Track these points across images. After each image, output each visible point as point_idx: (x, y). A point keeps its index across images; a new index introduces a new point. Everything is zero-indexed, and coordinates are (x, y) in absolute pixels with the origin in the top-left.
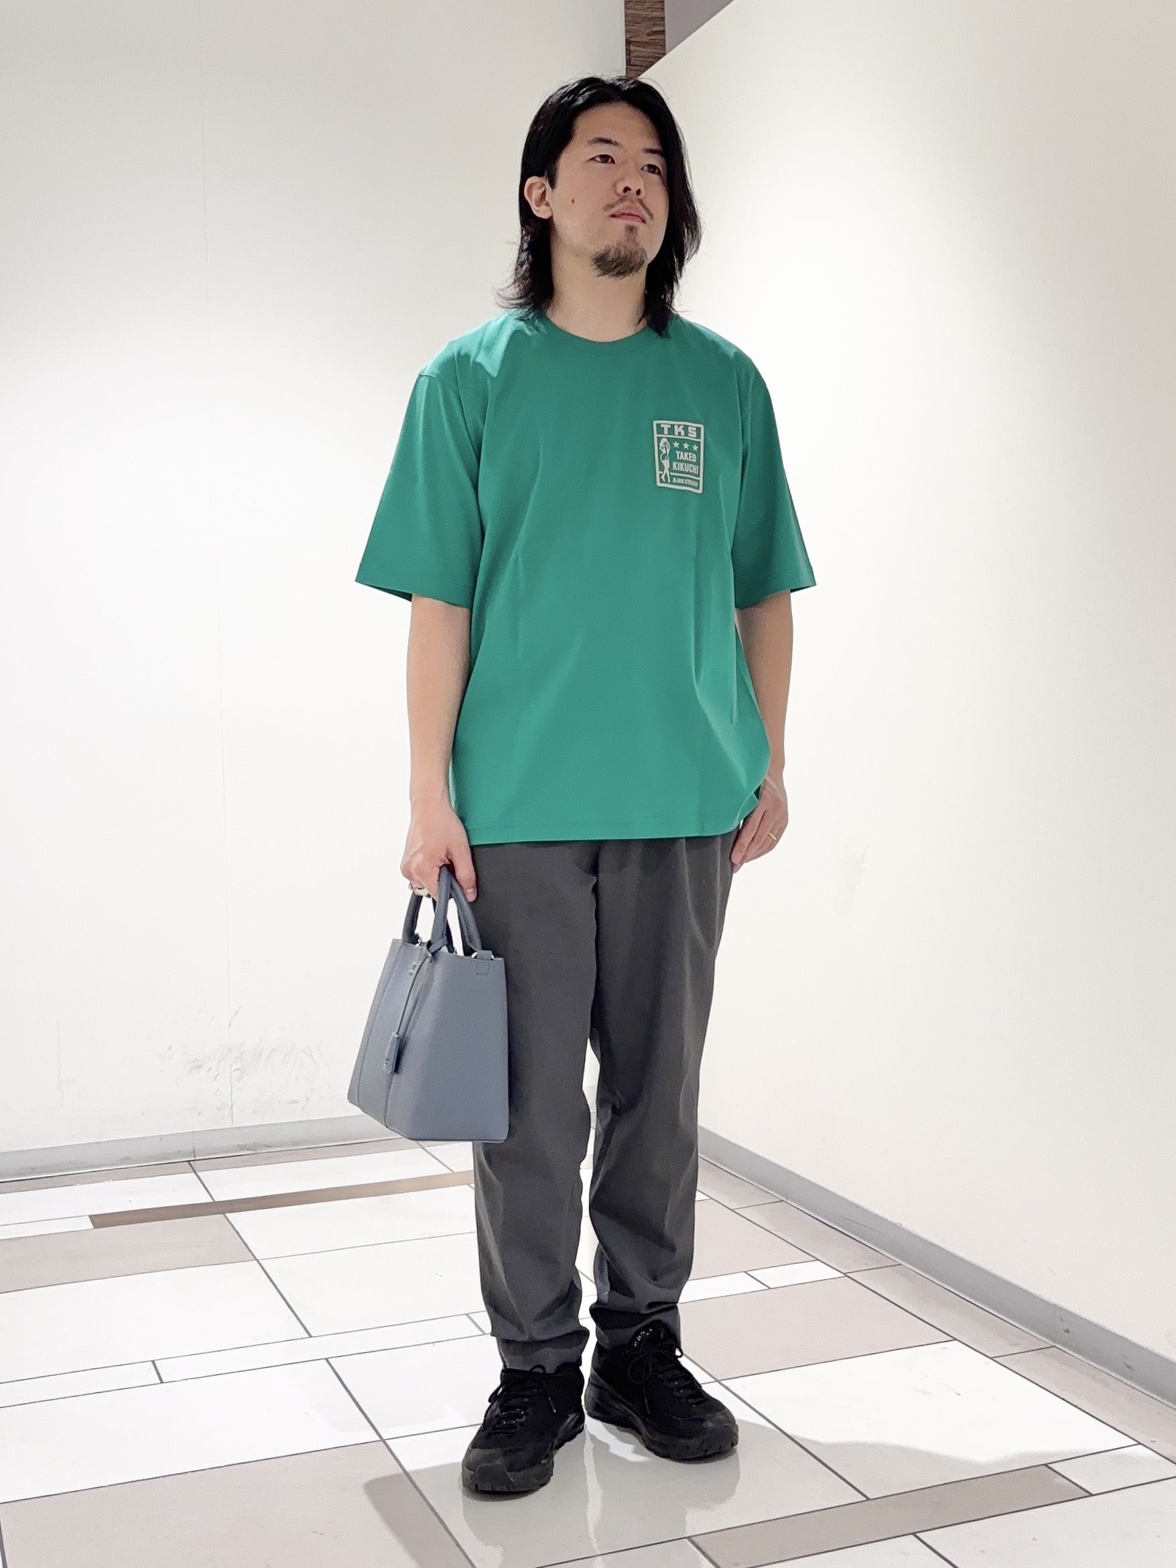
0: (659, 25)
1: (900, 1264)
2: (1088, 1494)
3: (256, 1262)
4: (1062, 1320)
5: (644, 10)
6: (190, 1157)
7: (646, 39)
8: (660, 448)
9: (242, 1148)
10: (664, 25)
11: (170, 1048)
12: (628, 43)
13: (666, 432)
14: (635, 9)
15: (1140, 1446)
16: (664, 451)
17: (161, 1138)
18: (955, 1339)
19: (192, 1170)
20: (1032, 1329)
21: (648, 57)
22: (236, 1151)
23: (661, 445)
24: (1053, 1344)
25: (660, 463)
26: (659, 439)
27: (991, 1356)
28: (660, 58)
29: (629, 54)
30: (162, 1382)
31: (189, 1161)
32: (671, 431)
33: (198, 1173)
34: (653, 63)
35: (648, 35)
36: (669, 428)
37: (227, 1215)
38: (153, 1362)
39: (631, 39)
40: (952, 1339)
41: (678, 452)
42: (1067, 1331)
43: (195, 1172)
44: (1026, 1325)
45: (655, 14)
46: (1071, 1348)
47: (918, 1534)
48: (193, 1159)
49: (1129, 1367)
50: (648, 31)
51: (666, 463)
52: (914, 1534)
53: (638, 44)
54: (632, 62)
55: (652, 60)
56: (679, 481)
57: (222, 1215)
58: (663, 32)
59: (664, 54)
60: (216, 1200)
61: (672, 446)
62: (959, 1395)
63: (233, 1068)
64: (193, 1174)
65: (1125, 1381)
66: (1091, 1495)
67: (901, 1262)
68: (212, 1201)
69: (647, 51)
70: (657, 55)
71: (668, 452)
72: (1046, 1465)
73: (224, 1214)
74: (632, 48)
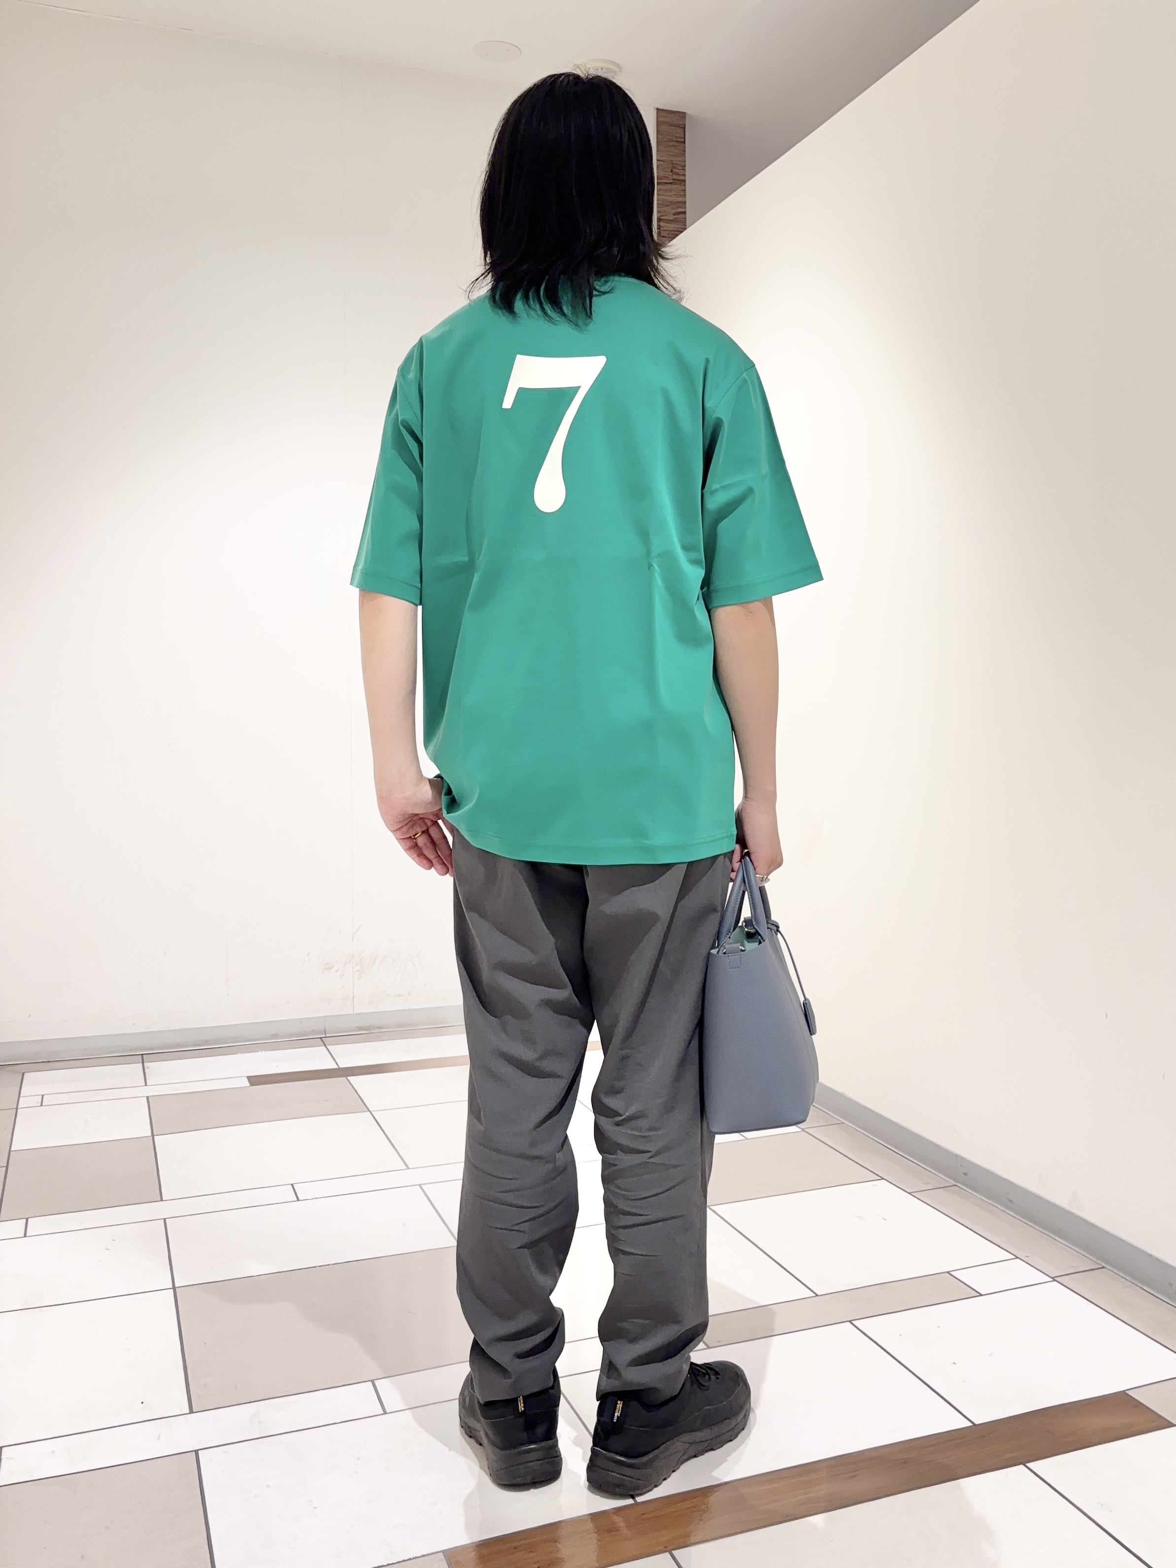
0: (681, 207)
1: (843, 1123)
2: (978, 1295)
3: (369, 1113)
4: (962, 1166)
5: (671, 196)
6: (322, 1034)
7: (672, 218)
9: (360, 1028)
10: (685, 208)
11: (309, 954)
14: (664, 195)
15: (1018, 1260)
17: (301, 1020)
18: (883, 1179)
19: (323, 1044)
20: (939, 1172)
21: (673, 231)
22: (355, 1031)
24: (955, 1184)
27: (909, 1191)
28: (682, 232)
29: (660, 229)
30: (298, 1200)
31: (321, 1038)
33: (328, 1047)
34: (677, 235)
35: (674, 215)
37: (349, 1078)
38: (292, 1185)
39: (661, 218)
40: (880, 1178)
42: (966, 1174)
43: (326, 1047)
44: (936, 1169)
45: (680, 199)
46: (967, 1186)
47: (853, 1322)
48: (324, 1036)
49: (1011, 1201)
50: (674, 211)
52: (850, 1322)
53: (666, 221)
54: (662, 235)
55: (676, 233)
57: (345, 1078)
58: (685, 213)
59: (685, 229)
60: (341, 1066)
62: (885, 1220)
63: (355, 969)
64: (324, 1047)
65: (1007, 1211)
66: (981, 1295)
67: (844, 1121)
68: (337, 1067)
69: (672, 226)
70: (681, 230)
72: (948, 1272)
73: (346, 1077)
74: (662, 224)
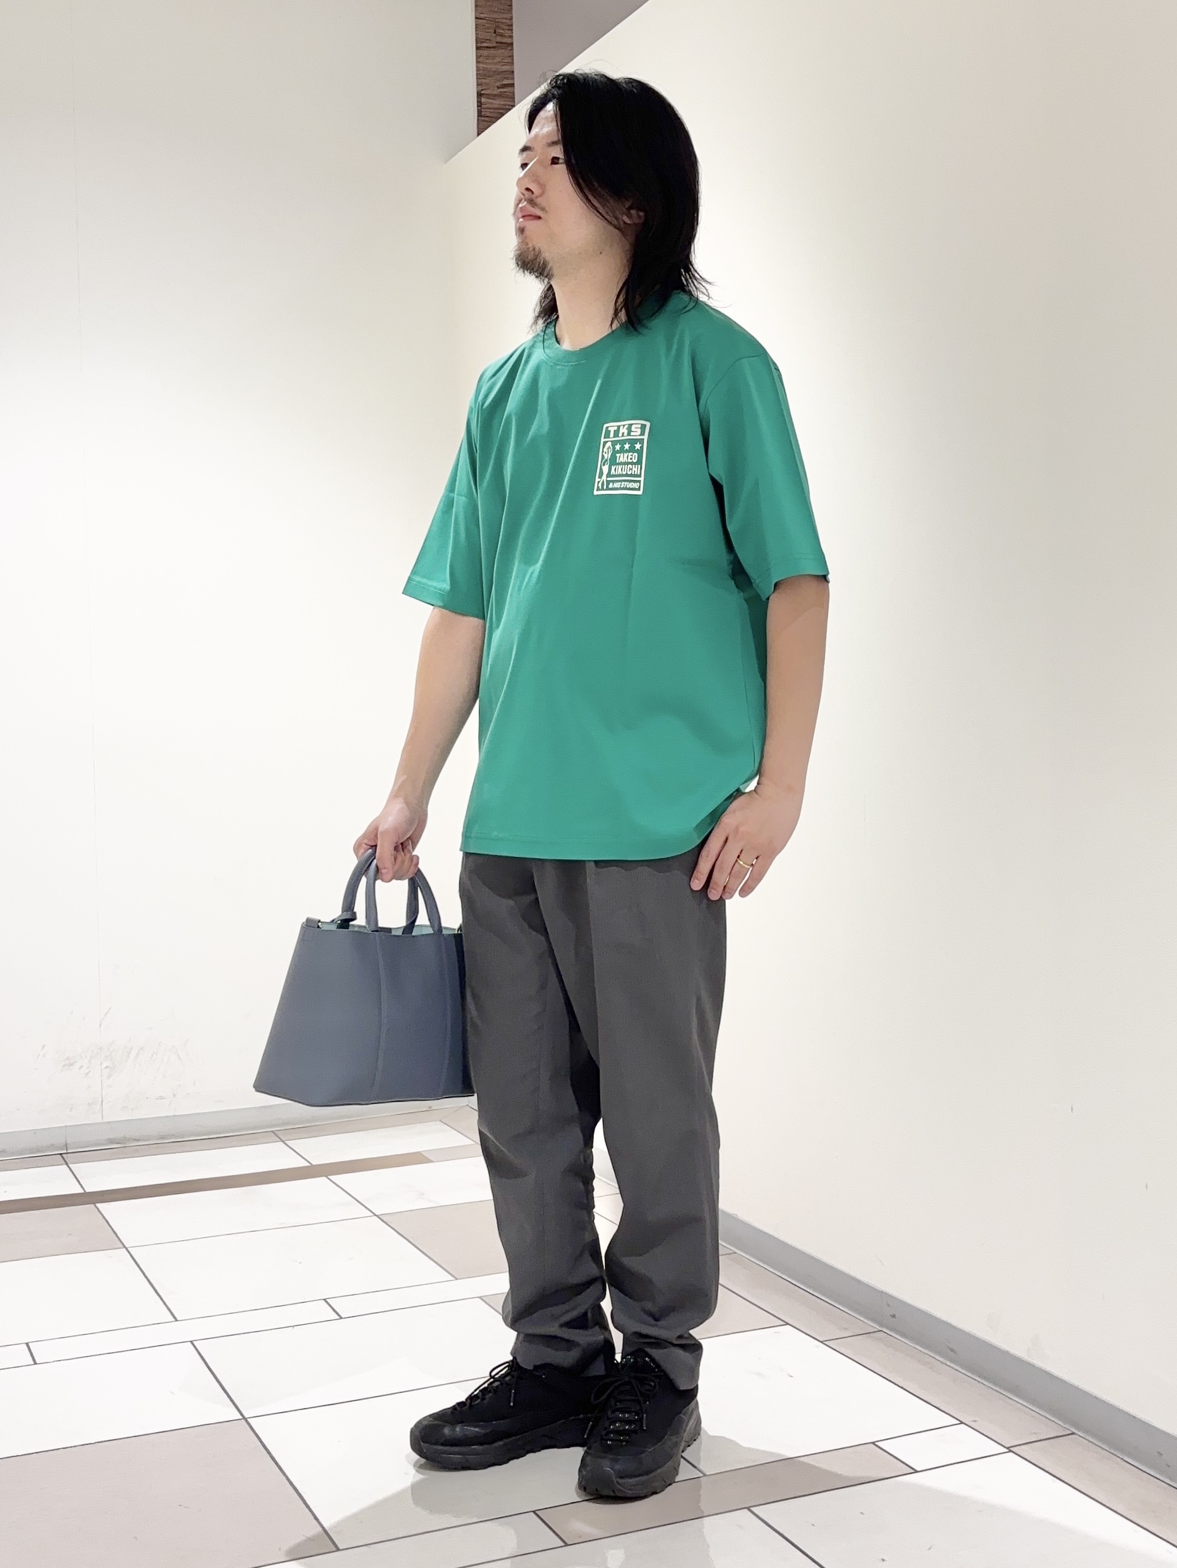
0: (507, 78)
1: (735, 1253)
2: (913, 1471)
3: (124, 1249)
4: (888, 1305)
5: (495, 64)
6: (63, 1150)
7: (497, 91)
8: (604, 454)
9: (112, 1141)
10: (513, 79)
11: (43, 1047)
12: (479, 95)
13: (612, 435)
14: (486, 63)
15: (963, 1425)
16: (606, 456)
17: (35, 1131)
18: (787, 1324)
19: (64, 1162)
20: (860, 1314)
21: (497, 109)
22: (104, 1145)
23: (605, 450)
24: (880, 1329)
25: (601, 469)
26: (605, 443)
27: (821, 1340)
28: (510, 110)
29: (480, 106)
30: (35, 1363)
31: (61, 1154)
32: (616, 433)
33: (70, 1165)
34: (503, 115)
35: (498, 88)
36: (615, 431)
37: (98, 1205)
38: (27, 1344)
39: (482, 92)
40: (784, 1323)
41: (618, 455)
42: (894, 1316)
43: (67, 1164)
44: (856, 1311)
45: (506, 68)
46: (897, 1332)
47: (752, 1509)
48: (65, 1152)
49: (952, 1350)
50: (498, 84)
51: (605, 469)
52: (749, 1509)
53: (488, 96)
54: (483, 114)
55: (502, 111)
56: (617, 485)
57: (93, 1205)
58: (512, 85)
59: (514, 106)
60: (87, 1191)
61: (614, 448)
62: (791, 1377)
63: (104, 1066)
64: (66, 1166)
65: (948, 1363)
66: (916, 1472)
67: (736, 1251)
68: (83, 1191)
69: (497, 103)
70: (507, 107)
71: (609, 457)
72: (873, 1443)
73: (95, 1204)
74: (483, 100)
